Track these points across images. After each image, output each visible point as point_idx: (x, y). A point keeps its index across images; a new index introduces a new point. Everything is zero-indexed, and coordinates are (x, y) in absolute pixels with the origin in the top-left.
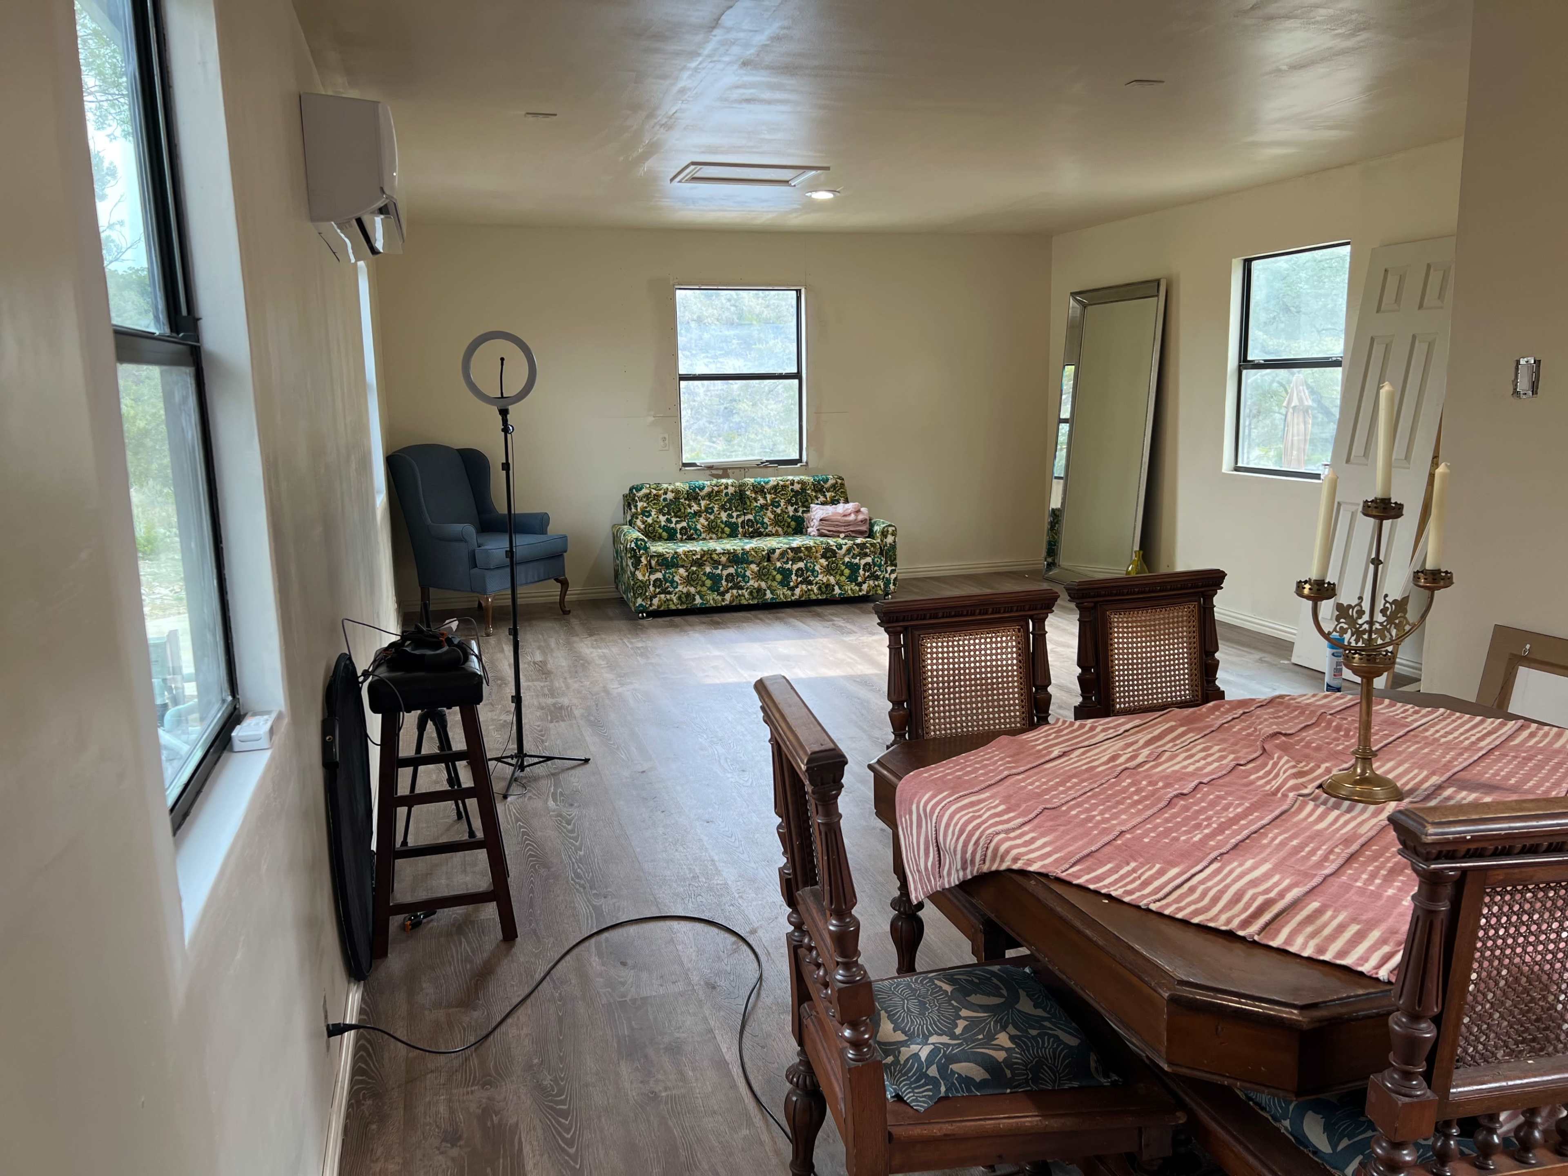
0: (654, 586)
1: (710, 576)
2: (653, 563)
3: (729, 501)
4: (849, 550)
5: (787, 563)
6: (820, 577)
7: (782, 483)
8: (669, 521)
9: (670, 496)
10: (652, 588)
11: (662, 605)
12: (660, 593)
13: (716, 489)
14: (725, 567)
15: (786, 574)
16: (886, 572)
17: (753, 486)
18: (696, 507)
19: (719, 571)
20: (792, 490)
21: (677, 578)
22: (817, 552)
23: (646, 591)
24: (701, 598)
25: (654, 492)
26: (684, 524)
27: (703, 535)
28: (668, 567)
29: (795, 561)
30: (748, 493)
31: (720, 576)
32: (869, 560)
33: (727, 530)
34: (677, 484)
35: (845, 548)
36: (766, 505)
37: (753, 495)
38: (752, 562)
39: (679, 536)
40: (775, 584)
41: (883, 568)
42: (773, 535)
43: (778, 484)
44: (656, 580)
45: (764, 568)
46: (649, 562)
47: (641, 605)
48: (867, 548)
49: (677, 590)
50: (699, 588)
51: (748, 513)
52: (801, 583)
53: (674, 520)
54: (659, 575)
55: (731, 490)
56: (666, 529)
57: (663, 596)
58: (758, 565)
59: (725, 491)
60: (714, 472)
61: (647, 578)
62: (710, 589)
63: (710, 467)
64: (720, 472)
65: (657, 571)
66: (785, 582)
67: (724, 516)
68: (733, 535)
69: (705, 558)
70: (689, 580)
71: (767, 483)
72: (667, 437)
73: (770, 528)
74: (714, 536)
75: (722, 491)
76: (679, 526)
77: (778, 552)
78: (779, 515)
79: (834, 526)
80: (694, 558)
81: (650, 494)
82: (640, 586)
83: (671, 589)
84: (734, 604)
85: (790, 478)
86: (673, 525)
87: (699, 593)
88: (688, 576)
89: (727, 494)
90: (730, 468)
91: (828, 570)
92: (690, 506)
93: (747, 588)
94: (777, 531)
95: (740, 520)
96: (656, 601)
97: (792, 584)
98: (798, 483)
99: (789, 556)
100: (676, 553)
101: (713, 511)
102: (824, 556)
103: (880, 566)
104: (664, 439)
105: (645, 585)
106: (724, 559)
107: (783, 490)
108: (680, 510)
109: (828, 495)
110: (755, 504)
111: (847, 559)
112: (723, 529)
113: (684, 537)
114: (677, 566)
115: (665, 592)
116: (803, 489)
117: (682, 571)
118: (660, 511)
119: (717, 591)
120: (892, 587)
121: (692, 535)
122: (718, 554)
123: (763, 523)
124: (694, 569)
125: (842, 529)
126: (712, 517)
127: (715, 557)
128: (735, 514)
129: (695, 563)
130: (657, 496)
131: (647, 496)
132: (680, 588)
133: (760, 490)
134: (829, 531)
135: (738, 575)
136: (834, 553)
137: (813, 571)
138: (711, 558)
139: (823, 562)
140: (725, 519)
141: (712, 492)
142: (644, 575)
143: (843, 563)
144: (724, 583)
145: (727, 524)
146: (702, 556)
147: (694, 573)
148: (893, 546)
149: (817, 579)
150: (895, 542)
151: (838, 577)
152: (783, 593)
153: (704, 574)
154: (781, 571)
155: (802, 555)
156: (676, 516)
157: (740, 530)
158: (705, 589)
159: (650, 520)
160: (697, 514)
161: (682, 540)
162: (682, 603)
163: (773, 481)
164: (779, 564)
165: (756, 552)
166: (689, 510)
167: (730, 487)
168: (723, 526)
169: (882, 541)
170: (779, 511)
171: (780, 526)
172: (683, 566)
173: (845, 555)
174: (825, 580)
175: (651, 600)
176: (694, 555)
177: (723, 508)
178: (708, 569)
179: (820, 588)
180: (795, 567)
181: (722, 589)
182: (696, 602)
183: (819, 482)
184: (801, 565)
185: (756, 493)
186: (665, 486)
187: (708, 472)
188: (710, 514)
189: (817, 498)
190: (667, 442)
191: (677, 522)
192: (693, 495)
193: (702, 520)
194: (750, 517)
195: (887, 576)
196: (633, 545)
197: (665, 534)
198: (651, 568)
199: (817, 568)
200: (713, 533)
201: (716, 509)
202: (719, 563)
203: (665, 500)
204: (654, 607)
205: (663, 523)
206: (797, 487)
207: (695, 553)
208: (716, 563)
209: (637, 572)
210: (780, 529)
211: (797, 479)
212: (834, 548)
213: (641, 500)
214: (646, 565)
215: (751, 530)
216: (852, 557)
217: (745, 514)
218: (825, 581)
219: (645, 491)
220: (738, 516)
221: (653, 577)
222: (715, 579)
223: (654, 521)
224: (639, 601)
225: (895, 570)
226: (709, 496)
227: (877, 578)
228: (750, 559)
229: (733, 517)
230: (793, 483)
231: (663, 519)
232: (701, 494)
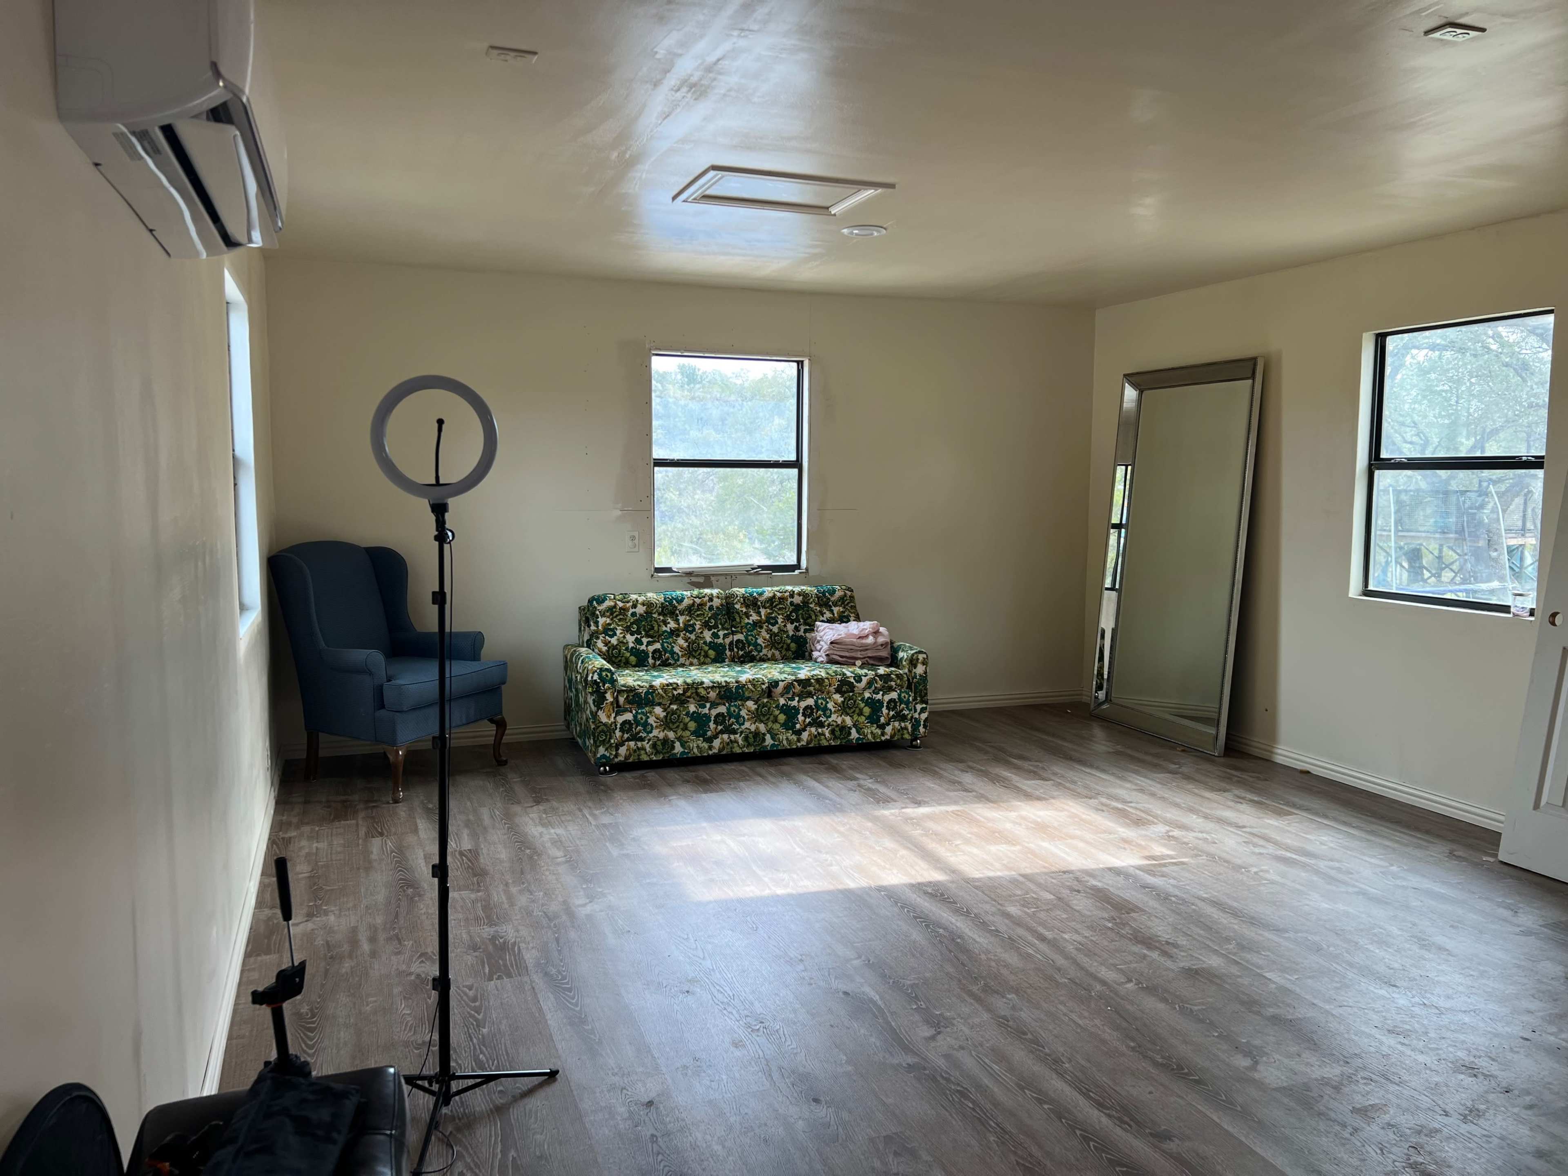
0: (622, 730)
1: (695, 717)
2: (622, 700)
3: (714, 616)
4: (870, 683)
5: (792, 699)
6: (834, 717)
7: (778, 594)
8: (638, 641)
9: (640, 609)
10: (618, 733)
11: (630, 755)
12: (628, 740)
13: (698, 601)
14: (714, 705)
15: (791, 713)
16: (915, 711)
17: (744, 597)
18: (672, 625)
19: (706, 711)
20: (792, 603)
21: (651, 720)
22: (830, 685)
23: (611, 738)
24: (682, 745)
25: (620, 604)
26: (658, 646)
27: (682, 660)
28: (640, 705)
29: (802, 696)
30: (737, 606)
31: (707, 717)
32: (894, 695)
33: (712, 653)
34: (650, 595)
35: (865, 680)
36: (760, 621)
37: (744, 610)
38: (748, 699)
39: (651, 661)
40: (776, 726)
41: (911, 706)
42: (769, 660)
43: (774, 596)
44: (625, 722)
45: (764, 706)
46: (616, 700)
47: (603, 756)
48: (892, 680)
49: (651, 735)
50: (680, 733)
51: (737, 632)
52: (810, 724)
53: (645, 640)
54: (628, 716)
55: (716, 602)
56: (634, 652)
57: (632, 744)
58: (756, 702)
59: (708, 604)
60: (694, 579)
61: (612, 720)
62: (694, 733)
63: (689, 574)
64: (701, 580)
65: (626, 711)
66: (789, 725)
67: (707, 635)
68: (719, 659)
69: (688, 694)
70: (667, 723)
71: (761, 594)
72: (636, 534)
73: (764, 651)
74: (695, 661)
75: (705, 604)
76: (651, 648)
77: (781, 684)
78: (776, 635)
79: (848, 650)
80: (675, 693)
81: (615, 607)
82: (603, 731)
83: (643, 735)
84: (724, 752)
85: (789, 588)
86: (643, 647)
87: (679, 739)
88: (666, 717)
89: (711, 608)
90: (713, 575)
91: (844, 709)
92: (666, 623)
93: (742, 733)
94: (773, 655)
95: (728, 641)
96: (623, 751)
97: (798, 726)
98: (799, 594)
99: (796, 691)
100: (651, 686)
101: (694, 630)
102: (838, 691)
103: (907, 703)
104: (633, 538)
105: (609, 730)
106: (713, 695)
107: (780, 603)
108: (653, 628)
109: (836, 610)
110: (746, 621)
111: (867, 695)
112: (706, 652)
113: (658, 663)
114: (652, 704)
115: (636, 738)
116: (805, 603)
117: (658, 710)
118: (628, 629)
119: (703, 735)
120: (922, 729)
121: (668, 659)
122: (706, 689)
123: (756, 645)
124: (674, 707)
125: (859, 655)
126: (693, 637)
127: (703, 692)
128: (721, 633)
129: (677, 699)
130: (624, 610)
131: (611, 610)
132: (655, 733)
133: (752, 603)
134: (842, 657)
135: (730, 715)
136: (852, 687)
137: (825, 709)
138: (698, 694)
139: (838, 697)
140: (708, 639)
141: (693, 605)
142: (609, 717)
143: (862, 700)
144: (712, 725)
145: (712, 646)
146: (685, 691)
147: (674, 712)
148: (924, 678)
149: (830, 720)
150: (925, 673)
151: (856, 717)
152: (786, 738)
153: (687, 714)
154: (785, 709)
155: (812, 688)
156: (647, 636)
157: (728, 653)
158: (688, 733)
159: (614, 641)
160: (674, 633)
161: (654, 667)
162: (657, 753)
163: (768, 591)
164: (782, 701)
165: (754, 686)
166: (664, 628)
167: (715, 600)
168: (707, 648)
169: (910, 671)
170: (775, 629)
171: (777, 649)
172: (659, 704)
173: (864, 689)
174: (839, 721)
175: (617, 749)
176: (675, 689)
177: (706, 625)
178: (692, 708)
179: (833, 732)
180: (803, 704)
181: (709, 733)
182: (676, 751)
183: (824, 593)
184: (810, 702)
185: (747, 606)
186: (634, 597)
187: (687, 580)
188: (691, 633)
189: (822, 614)
190: (636, 541)
191: (649, 643)
192: (669, 609)
193: (681, 641)
194: (740, 637)
195: (916, 715)
196: (596, 677)
197: (633, 659)
198: (618, 706)
199: (830, 705)
200: (694, 657)
201: (697, 627)
202: (707, 699)
203: (634, 614)
204: (621, 758)
205: (631, 645)
206: (797, 600)
207: (675, 687)
208: (702, 700)
209: (600, 713)
210: (777, 653)
211: (797, 589)
212: (852, 680)
213: (603, 615)
214: (612, 703)
215: (741, 653)
216: (874, 692)
217: (733, 633)
218: (839, 723)
219: (608, 603)
220: (725, 636)
221: (621, 719)
222: (701, 720)
223: (620, 642)
224: (602, 751)
225: (926, 708)
226: (690, 609)
227: (903, 718)
228: (747, 694)
229: (719, 637)
230: (792, 595)
231: (630, 639)
232: (680, 607)
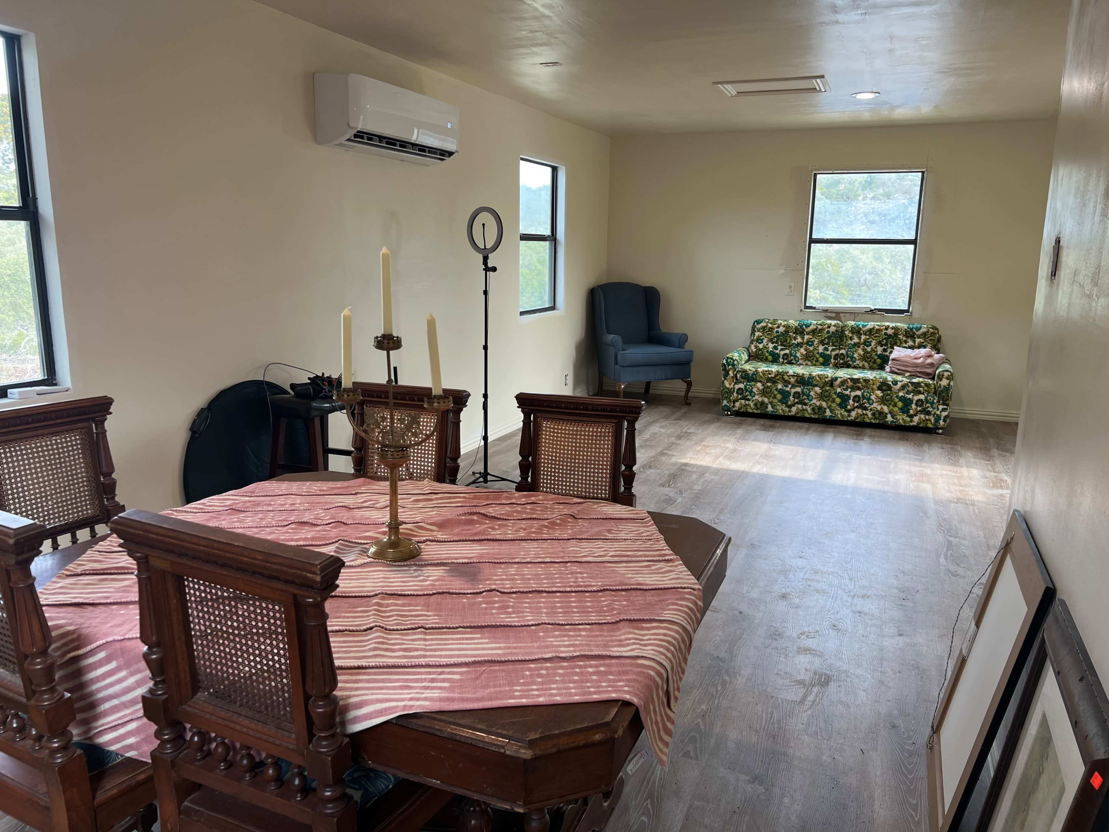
0: (737, 393)
1: (781, 392)
2: (738, 376)
3: (829, 338)
4: (903, 387)
5: (846, 390)
6: (875, 405)
7: (877, 327)
8: (775, 348)
9: (782, 329)
10: (735, 394)
11: (742, 407)
12: (741, 399)
13: (820, 327)
14: (794, 386)
15: (845, 399)
16: (938, 409)
17: (852, 327)
18: (799, 340)
19: (788, 389)
20: (886, 334)
21: (755, 390)
22: (873, 384)
23: (730, 396)
24: (772, 407)
25: (770, 325)
26: (787, 351)
27: (801, 362)
28: (749, 381)
29: (853, 389)
30: (847, 333)
31: (789, 393)
32: (922, 397)
33: (821, 360)
34: (791, 321)
35: (900, 384)
36: (859, 343)
37: (850, 335)
38: (816, 386)
39: (781, 360)
40: (834, 405)
41: (935, 406)
42: (860, 368)
43: (873, 328)
44: (739, 389)
45: (827, 391)
46: (736, 376)
47: (726, 406)
48: (921, 387)
49: (754, 398)
50: (771, 399)
51: (842, 348)
52: (857, 407)
53: (780, 347)
54: (742, 386)
55: (833, 329)
56: (772, 354)
57: (743, 401)
58: (821, 388)
59: (827, 330)
60: (828, 314)
61: (732, 386)
62: (779, 401)
63: (826, 311)
64: (833, 315)
65: (740, 382)
66: (843, 405)
67: (821, 349)
68: (826, 363)
69: (778, 378)
70: (764, 392)
71: (864, 326)
72: (793, 284)
73: (857, 362)
74: (809, 363)
75: (824, 329)
76: (782, 353)
77: (839, 380)
78: (868, 353)
79: (903, 366)
80: (770, 376)
81: (766, 326)
82: (726, 392)
83: (749, 397)
84: (798, 415)
85: (887, 324)
86: (778, 351)
87: (771, 403)
88: (763, 389)
89: (828, 332)
90: (842, 313)
91: (883, 401)
92: (795, 339)
93: (810, 405)
94: (863, 365)
95: (834, 353)
96: (737, 404)
97: (849, 407)
98: (892, 328)
99: (848, 385)
100: (756, 371)
101: (813, 344)
102: (879, 388)
103: (932, 404)
104: (790, 287)
105: (730, 392)
106: (792, 380)
107: (877, 333)
108: (786, 340)
109: (918, 340)
110: (850, 342)
111: (901, 394)
112: (817, 359)
113: (785, 361)
114: (756, 381)
115: (745, 398)
116: (896, 334)
117: (759, 385)
118: (771, 341)
119: (786, 403)
120: (942, 422)
121: (791, 360)
122: (789, 376)
123: (852, 358)
124: (769, 384)
125: (910, 369)
126: (811, 348)
127: (786, 378)
128: (830, 348)
129: (769, 380)
130: (771, 329)
131: (764, 328)
132: (757, 397)
133: (857, 331)
134: (899, 370)
135: (803, 394)
136: (889, 388)
137: (869, 399)
138: (783, 379)
139: (879, 393)
140: (821, 351)
141: (816, 329)
142: (730, 384)
143: (897, 397)
144: (791, 398)
145: (822, 355)
146: (776, 376)
147: (768, 387)
148: (947, 388)
149: (872, 406)
150: (949, 385)
151: (891, 407)
152: (840, 413)
153: (776, 389)
154: (841, 395)
155: (860, 385)
156: (782, 345)
157: (833, 361)
158: (776, 401)
159: (761, 346)
160: (800, 345)
161: (783, 363)
162: (757, 409)
163: (870, 325)
164: (839, 390)
165: (820, 378)
166: (794, 342)
167: (832, 327)
168: (818, 356)
169: (937, 383)
170: (869, 349)
171: (866, 361)
172: (760, 382)
173: (899, 390)
174: (879, 408)
175: (734, 403)
176: (770, 374)
177: (822, 342)
178: (780, 386)
179: (874, 414)
180: (853, 394)
181: (789, 403)
182: (768, 410)
183: (911, 329)
184: (859, 393)
185: (853, 333)
186: (780, 322)
187: (824, 314)
188: (810, 346)
189: (906, 342)
190: (792, 289)
191: (782, 350)
192: (800, 331)
193: (802, 350)
194: (843, 351)
195: (938, 413)
196: (724, 362)
197: (770, 358)
198: (737, 379)
199: (873, 397)
200: (809, 360)
201: (815, 343)
202: (789, 383)
203: (777, 332)
204: (736, 409)
205: (770, 349)
206: (890, 332)
207: (770, 372)
208: (786, 383)
209: (725, 382)
210: (866, 364)
211: (892, 325)
212: (890, 383)
213: (758, 331)
214: (732, 377)
215: (841, 361)
216: (907, 393)
217: (840, 349)
218: (879, 409)
219: (763, 324)
220: (833, 350)
221: (737, 387)
222: (785, 395)
223: (764, 347)
224: (725, 402)
225: (947, 409)
226: (814, 332)
227: (928, 413)
228: (814, 383)
229: (828, 350)
230: (887, 328)
231: (771, 346)
232: (807, 330)
